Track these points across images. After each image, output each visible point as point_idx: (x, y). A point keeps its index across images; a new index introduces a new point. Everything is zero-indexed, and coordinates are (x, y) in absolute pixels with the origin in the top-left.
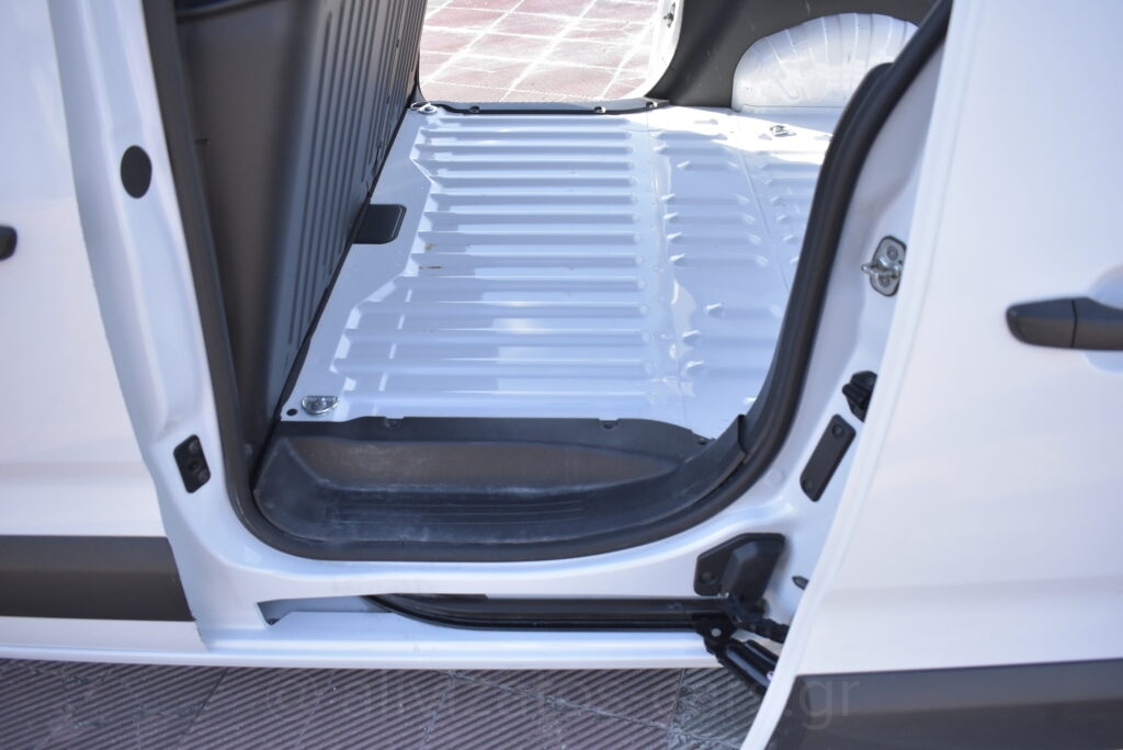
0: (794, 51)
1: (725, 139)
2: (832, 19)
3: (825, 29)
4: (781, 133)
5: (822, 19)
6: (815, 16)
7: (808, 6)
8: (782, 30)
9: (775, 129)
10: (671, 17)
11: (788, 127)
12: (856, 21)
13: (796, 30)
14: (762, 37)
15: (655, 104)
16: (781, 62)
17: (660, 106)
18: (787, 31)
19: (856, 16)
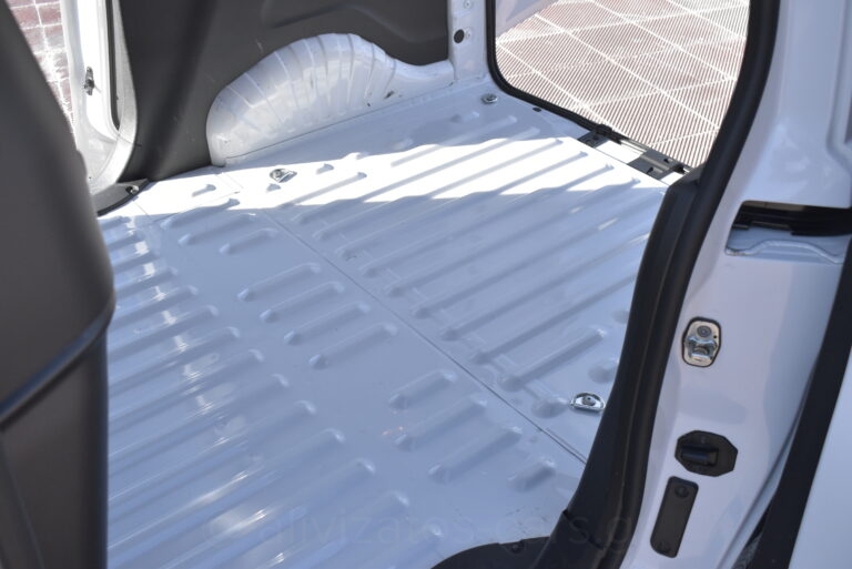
0: (262, 92)
1: (237, 203)
2: (285, 51)
3: (282, 63)
4: (284, 177)
5: (276, 54)
6: (268, 52)
7: (259, 45)
8: (240, 74)
9: (275, 175)
10: (91, 84)
11: (288, 168)
12: (307, 46)
13: (255, 70)
14: (222, 87)
15: (136, 188)
16: (252, 106)
17: (143, 188)
18: (246, 75)
19: (305, 42)
